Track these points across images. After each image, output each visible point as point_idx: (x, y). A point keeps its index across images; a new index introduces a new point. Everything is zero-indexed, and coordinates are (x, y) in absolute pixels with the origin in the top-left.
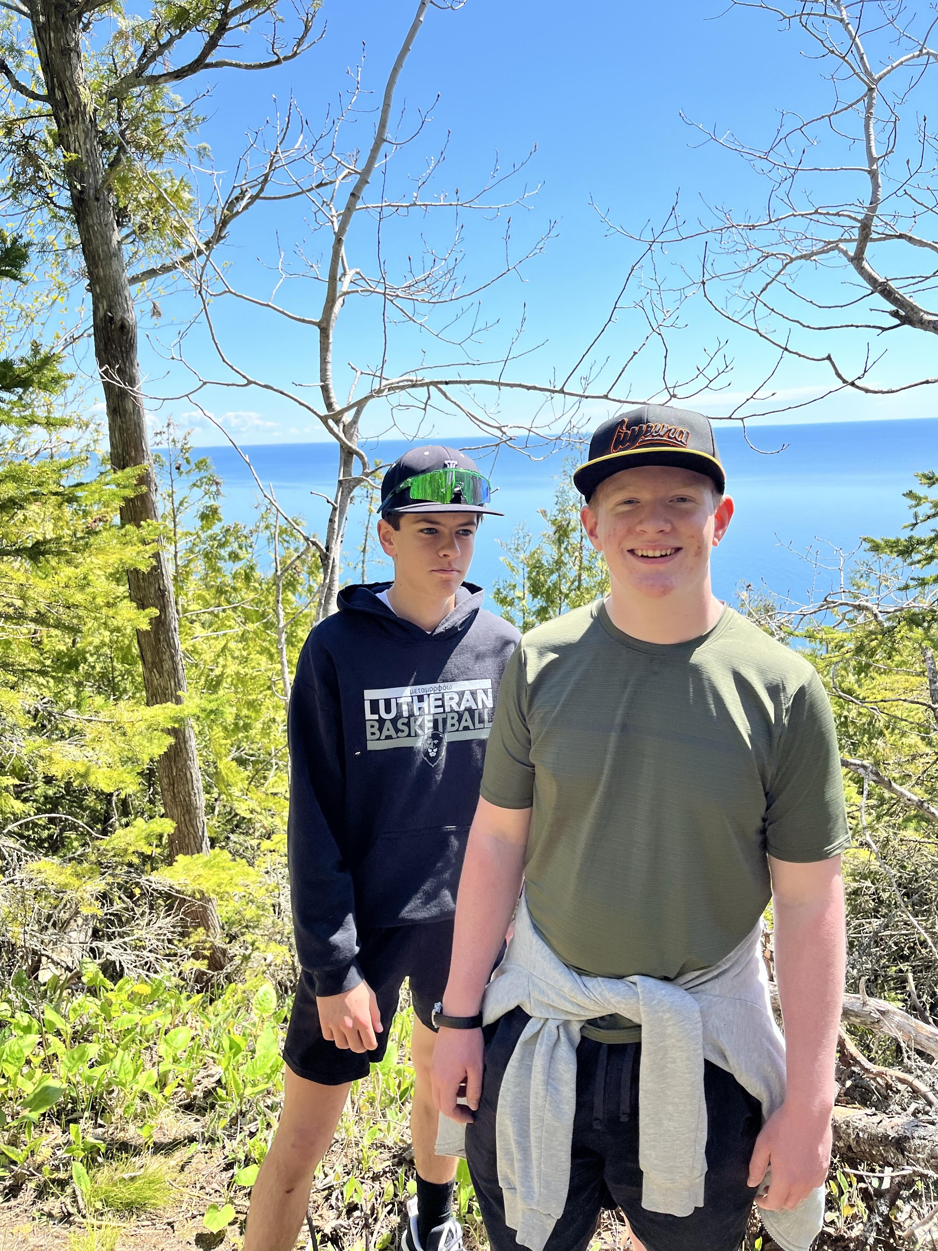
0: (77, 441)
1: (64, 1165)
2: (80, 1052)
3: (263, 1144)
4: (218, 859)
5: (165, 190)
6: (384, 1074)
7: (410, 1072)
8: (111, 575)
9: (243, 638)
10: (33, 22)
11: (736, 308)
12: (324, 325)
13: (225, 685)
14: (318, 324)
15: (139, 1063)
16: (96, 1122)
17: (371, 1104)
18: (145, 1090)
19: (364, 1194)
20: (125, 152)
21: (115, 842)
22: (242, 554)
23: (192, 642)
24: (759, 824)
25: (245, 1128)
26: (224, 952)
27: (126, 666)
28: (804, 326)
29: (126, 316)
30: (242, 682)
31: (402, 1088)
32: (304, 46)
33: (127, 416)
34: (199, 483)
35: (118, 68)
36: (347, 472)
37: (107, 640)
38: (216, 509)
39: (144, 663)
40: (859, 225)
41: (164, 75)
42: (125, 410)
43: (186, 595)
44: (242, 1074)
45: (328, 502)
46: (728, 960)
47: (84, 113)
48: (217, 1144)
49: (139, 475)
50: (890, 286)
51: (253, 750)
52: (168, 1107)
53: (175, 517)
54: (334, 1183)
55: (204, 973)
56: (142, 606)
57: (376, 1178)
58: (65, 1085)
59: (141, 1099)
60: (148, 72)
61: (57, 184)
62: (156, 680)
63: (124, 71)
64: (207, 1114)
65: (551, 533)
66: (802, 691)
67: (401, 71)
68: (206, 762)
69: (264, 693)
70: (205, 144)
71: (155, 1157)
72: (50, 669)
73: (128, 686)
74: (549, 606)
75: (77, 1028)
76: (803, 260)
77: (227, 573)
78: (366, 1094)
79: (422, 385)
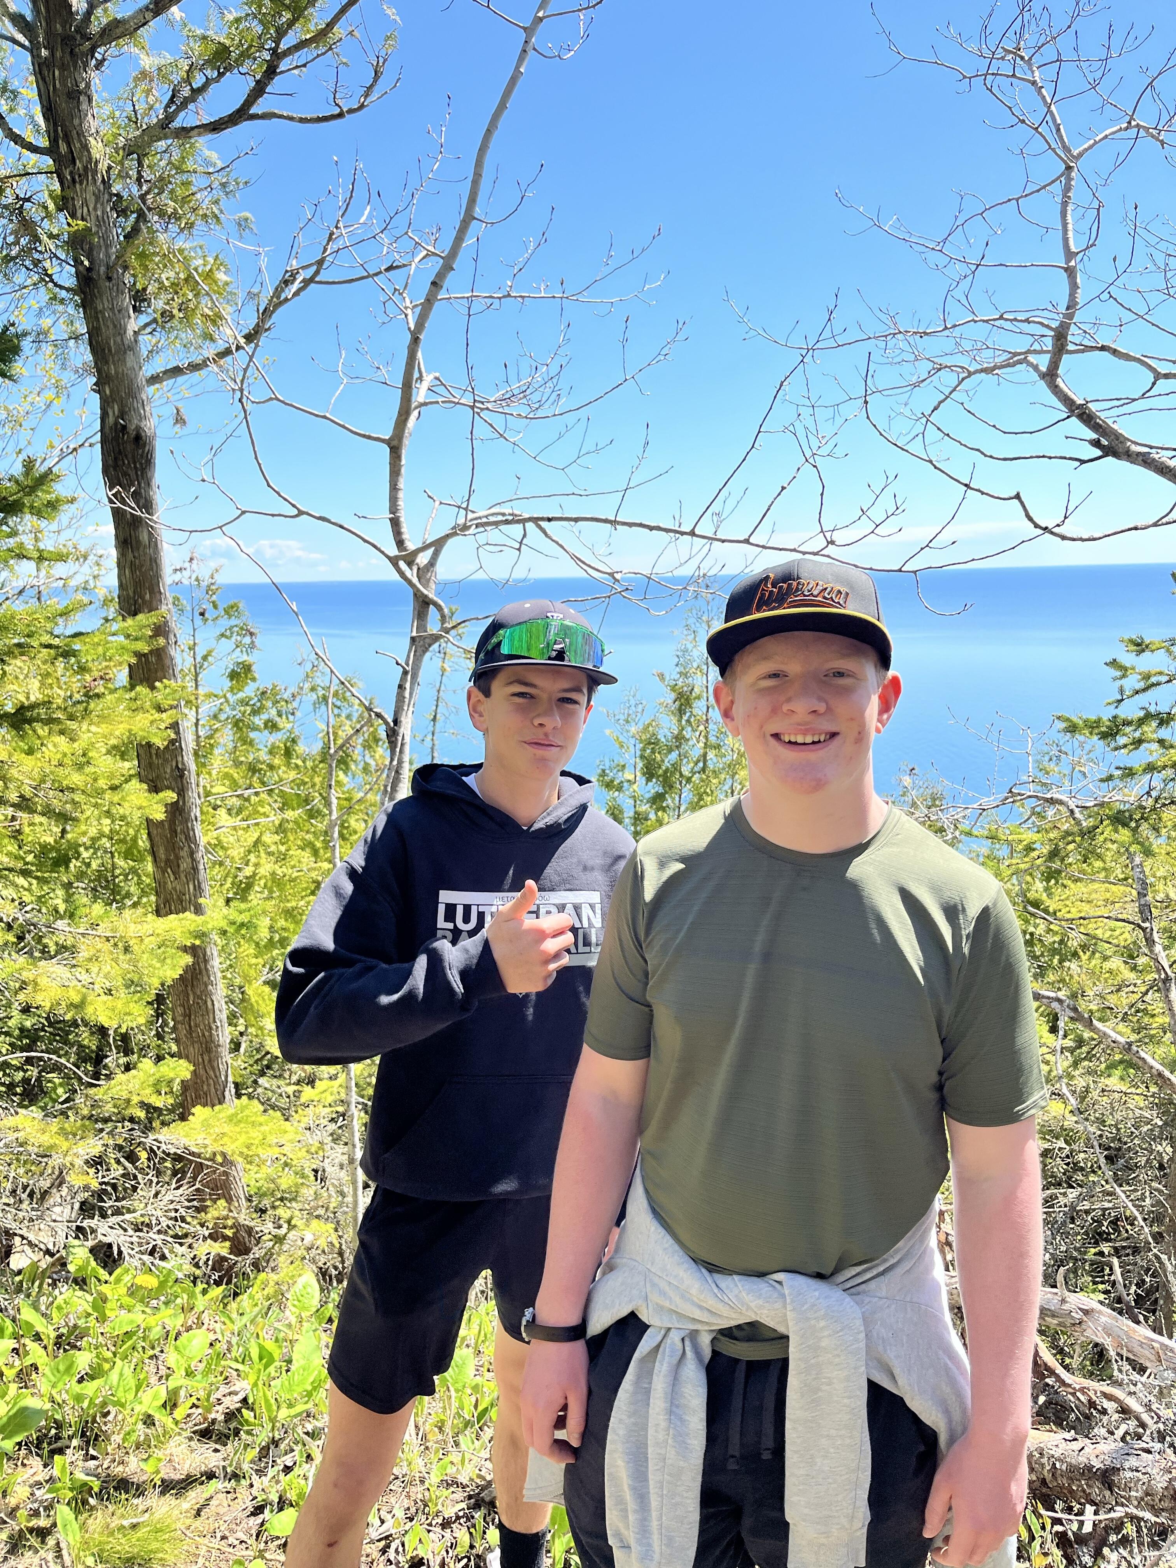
0: (71, 577)
1: (46, 1509)
2: (68, 1363)
3: (303, 1482)
4: (247, 1112)
5: (196, 269)
6: (457, 1391)
7: (491, 1388)
8: (114, 747)
9: (281, 829)
10: (33, 56)
11: (901, 429)
12: (395, 443)
13: (257, 888)
14: (387, 442)
15: (142, 1377)
16: (87, 1454)
17: (440, 1429)
18: (150, 1412)
19: (431, 1545)
20: (146, 221)
21: (114, 1091)
22: (282, 723)
23: (215, 834)
24: (934, 1078)
25: (279, 1461)
26: (250, 1231)
28: (986, 456)
29: (142, 424)
30: (279, 885)
31: (480, 1408)
32: (373, 97)
33: (141, 549)
34: (228, 633)
35: (139, 117)
36: (421, 627)
37: (107, 830)
39: (155, 861)
40: (1052, 333)
41: (197, 127)
42: (138, 542)
43: (209, 774)
44: (275, 1391)
45: (398, 664)
46: (896, 1252)
47: (95, 172)
48: (243, 1482)
49: (155, 624)
50: (1090, 410)
52: (180, 1434)
53: (197, 675)
54: (393, 1531)
55: (224, 1259)
56: (155, 789)
57: (446, 1524)
58: (48, 1406)
59: (145, 1423)
60: (177, 124)
61: (58, 258)
62: (171, 883)
63: (146, 120)
64: (230, 1443)
65: (670, 701)
66: (985, 912)
67: (496, 136)
68: (231, 986)
69: (307, 899)
70: (248, 215)
71: (163, 1498)
72: (34, 868)
73: (133, 889)
74: (666, 792)
75: (62, 1330)
76: (983, 374)
77: (261, 747)
78: (433, 1415)
79: (518, 522)
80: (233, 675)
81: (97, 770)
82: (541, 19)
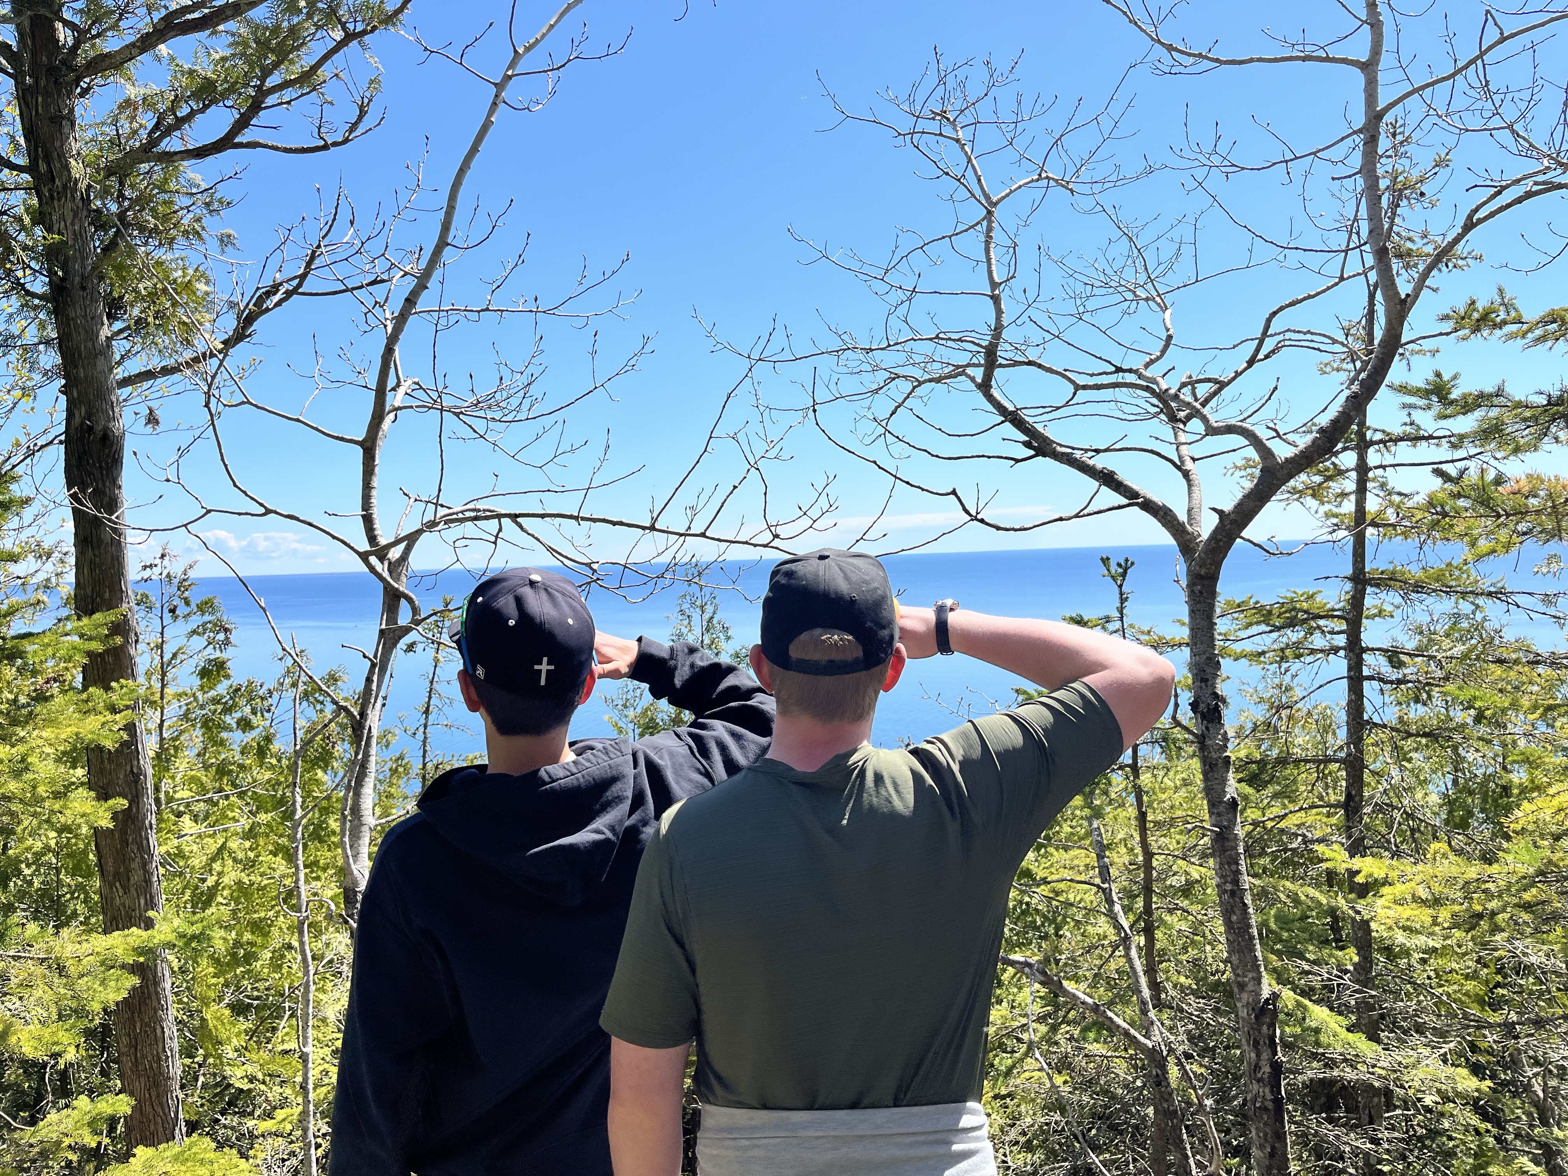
0: (32, 575)
4: (196, 1150)
8: (64, 753)
9: (250, 834)
10: (17, 83)
12: (368, 444)
13: (220, 899)
14: (360, 443)
21: (44, 1133)
22: (255, 720)
23: (176, 843)
27: (80, 879)
28: (931, 455)
29: (111, 425)
30: (246, 894)
32: (358, 132)
33: (102, 547)
34: (200, 630)
35: (122, 140)
36: (391, 620)
37: (53, 843)
38: (224, 663)
39: (102, 875)
40: (984, 351)
41: (181, 152)
42: (100, 541)
43: (173, 778)
45: (365, 656)
47: (75, 189)
49: (112, 622)
50: (1020, 416)
51: (258, 990)
53: (164, 674)
56: (103, 796)
60: (161, 148)
61: (31, 268)
62: (119, 898)
63: (131, 142)
68: (187, 1011)
70: (232, 232)
73: (80, 908)
76: (932, 384)
77: (235, 747)
79: (494, 517)
80: (204, 673)
81: (36, 776)
82: (510, 77)
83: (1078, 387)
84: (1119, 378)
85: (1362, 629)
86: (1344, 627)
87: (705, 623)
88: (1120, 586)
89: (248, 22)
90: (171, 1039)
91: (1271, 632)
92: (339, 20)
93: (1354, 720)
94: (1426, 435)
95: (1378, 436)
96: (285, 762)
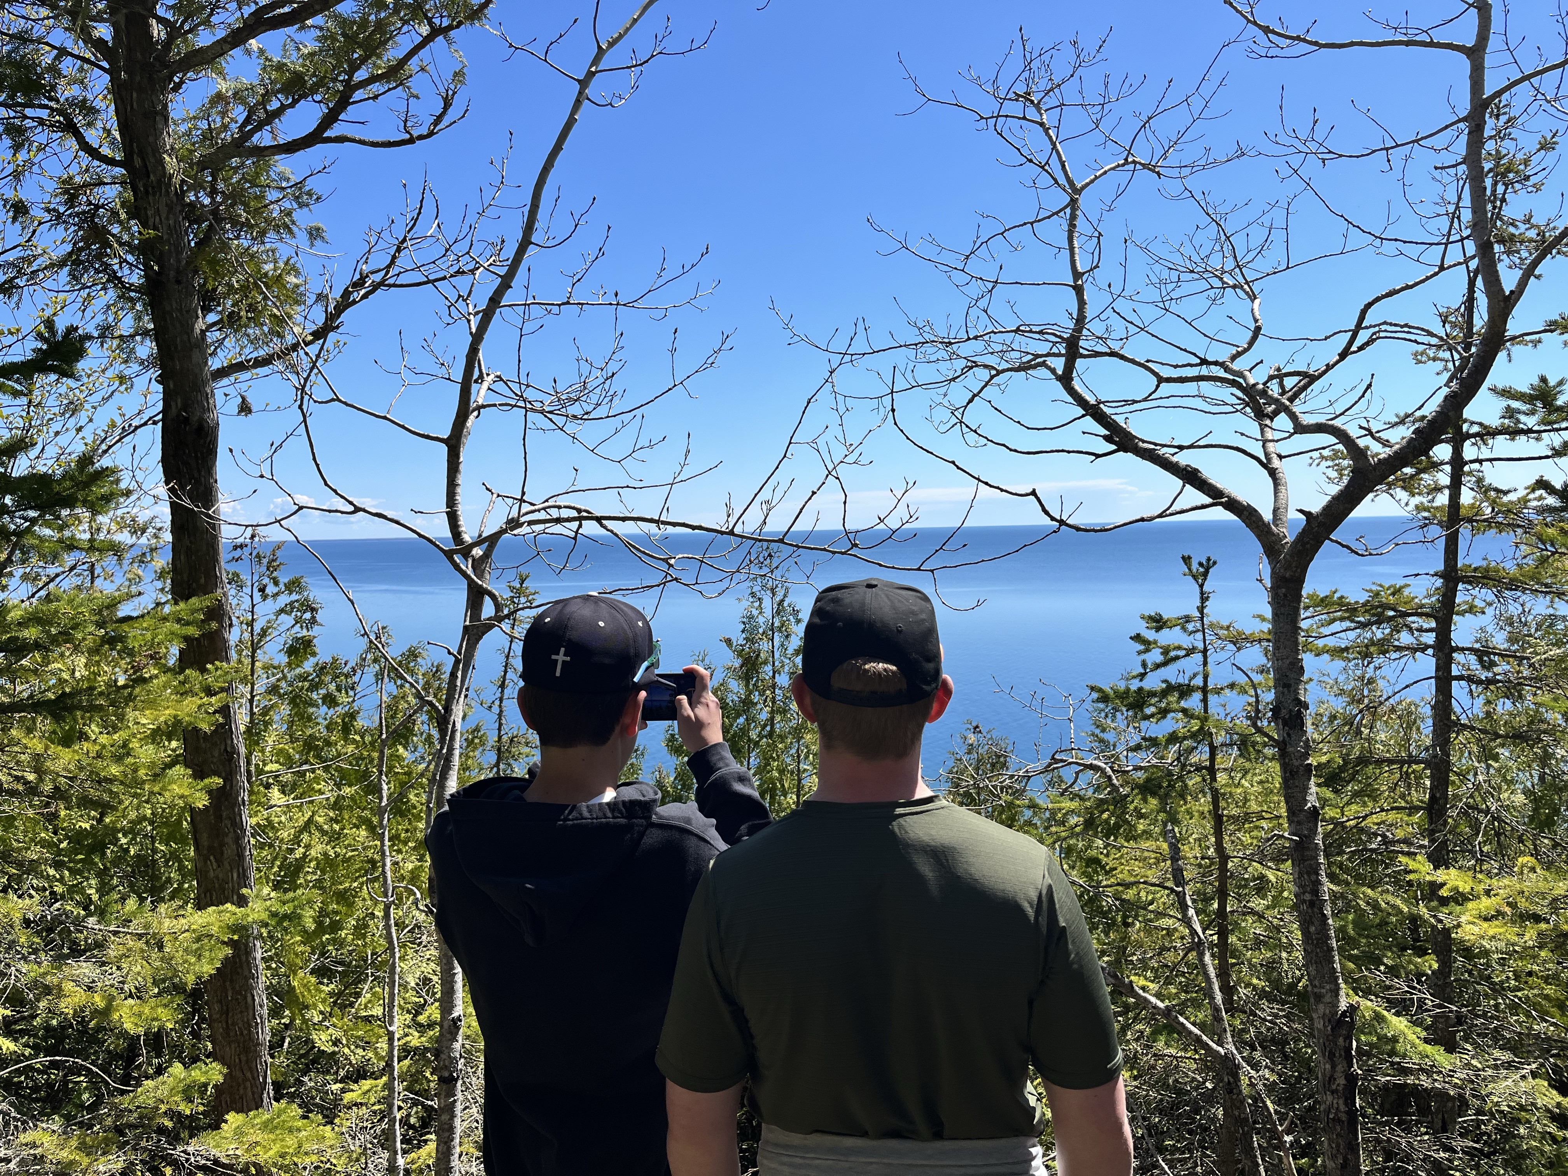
4: (284, 1117)
9: (337, 805)
10: (112, 78)
12: (453, 442)
13: (307, 870)
14: (445, 441)
21: (141, 1099)
22: (342, 698)
23: (265, 814)
27: (175, 847)
28: (1011, 450)
29: (206, 416)
30: (331, 866)
32: (443, 125)
34: (288, 609)
35: (214, 134)
36: (475, 617)
38: (310, 641)
39: (198, 845)
40: (1065, 341)
41: (273, 146)
43: (263, 751)
45: (449, 653)
47: (169, 184)
49: (208, 607)
50: (1102, 410)
56: (199, 774)
60: (251, 143)
61: (128, 263)
62: (213, 869)
63: (221, 138)
70: (320, 225)
76: (1011, 373)
77: (320, 720)
80: (292, 651)
81: (137, 760)
82: (594, 74)
83: (1161, 380)
84: (1204, 371)
85: (1453, 628)
86: (1433, 624)
87: (775, 606)
88: (1201, 586)
89: (336, 16)
90: (261, 1006)
91: (1355, 628)
92: (426, 17)
93: (1440, 721)
94: (1525, 428)
95: (1475, 429)
96: (368, 739)
